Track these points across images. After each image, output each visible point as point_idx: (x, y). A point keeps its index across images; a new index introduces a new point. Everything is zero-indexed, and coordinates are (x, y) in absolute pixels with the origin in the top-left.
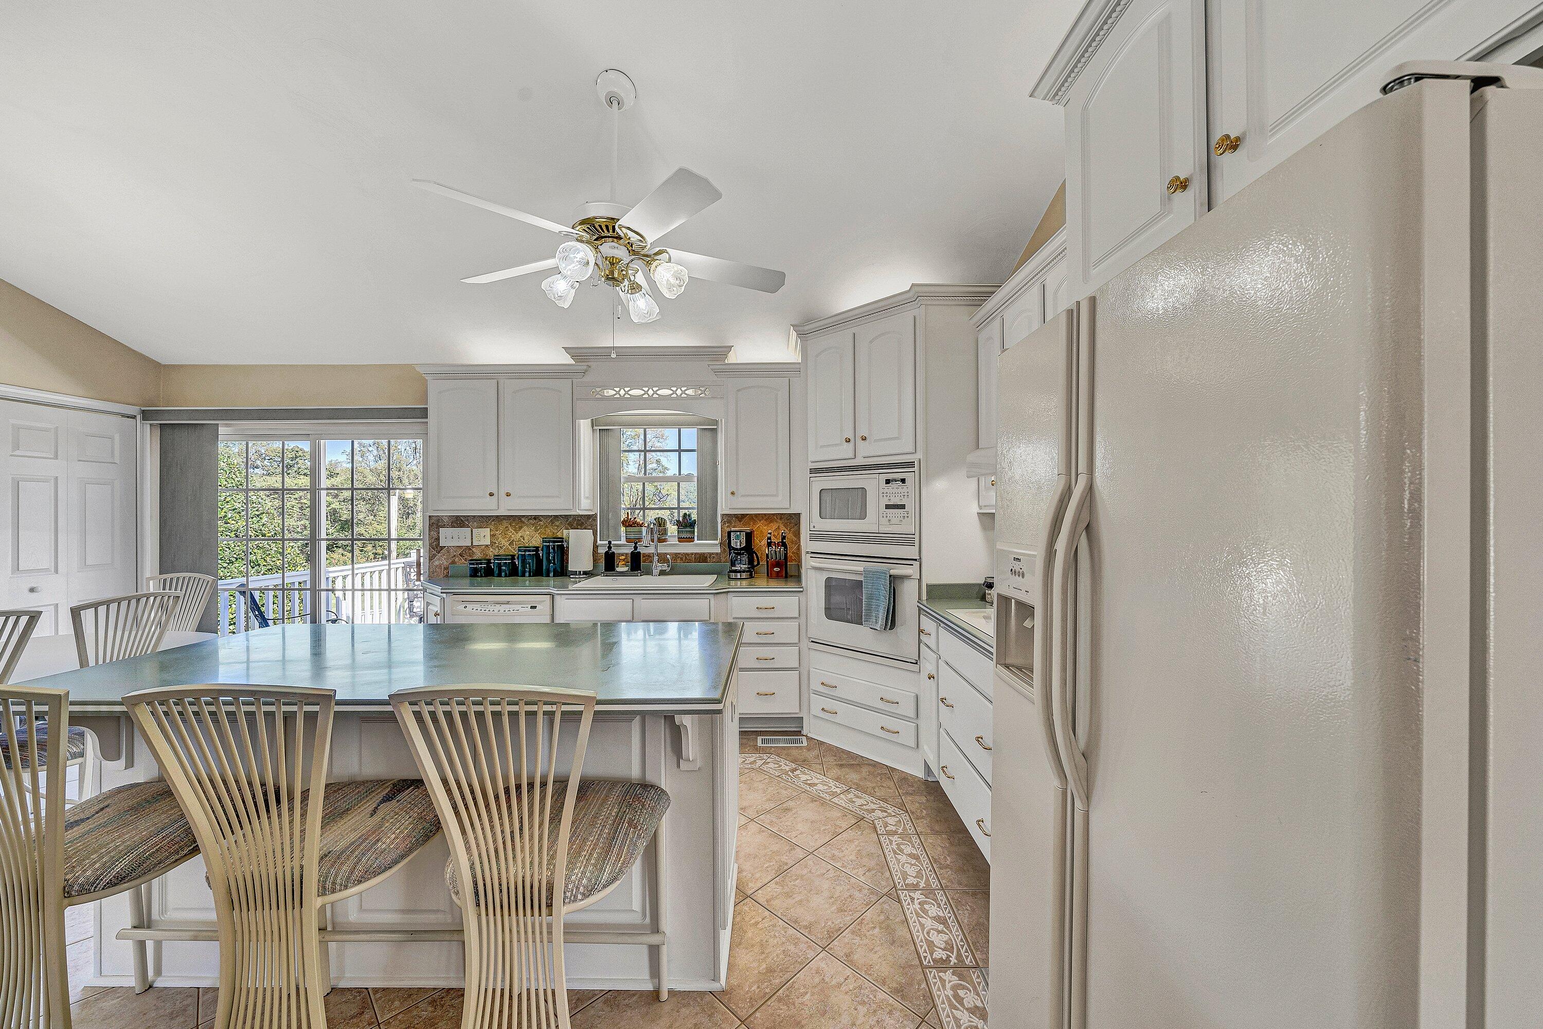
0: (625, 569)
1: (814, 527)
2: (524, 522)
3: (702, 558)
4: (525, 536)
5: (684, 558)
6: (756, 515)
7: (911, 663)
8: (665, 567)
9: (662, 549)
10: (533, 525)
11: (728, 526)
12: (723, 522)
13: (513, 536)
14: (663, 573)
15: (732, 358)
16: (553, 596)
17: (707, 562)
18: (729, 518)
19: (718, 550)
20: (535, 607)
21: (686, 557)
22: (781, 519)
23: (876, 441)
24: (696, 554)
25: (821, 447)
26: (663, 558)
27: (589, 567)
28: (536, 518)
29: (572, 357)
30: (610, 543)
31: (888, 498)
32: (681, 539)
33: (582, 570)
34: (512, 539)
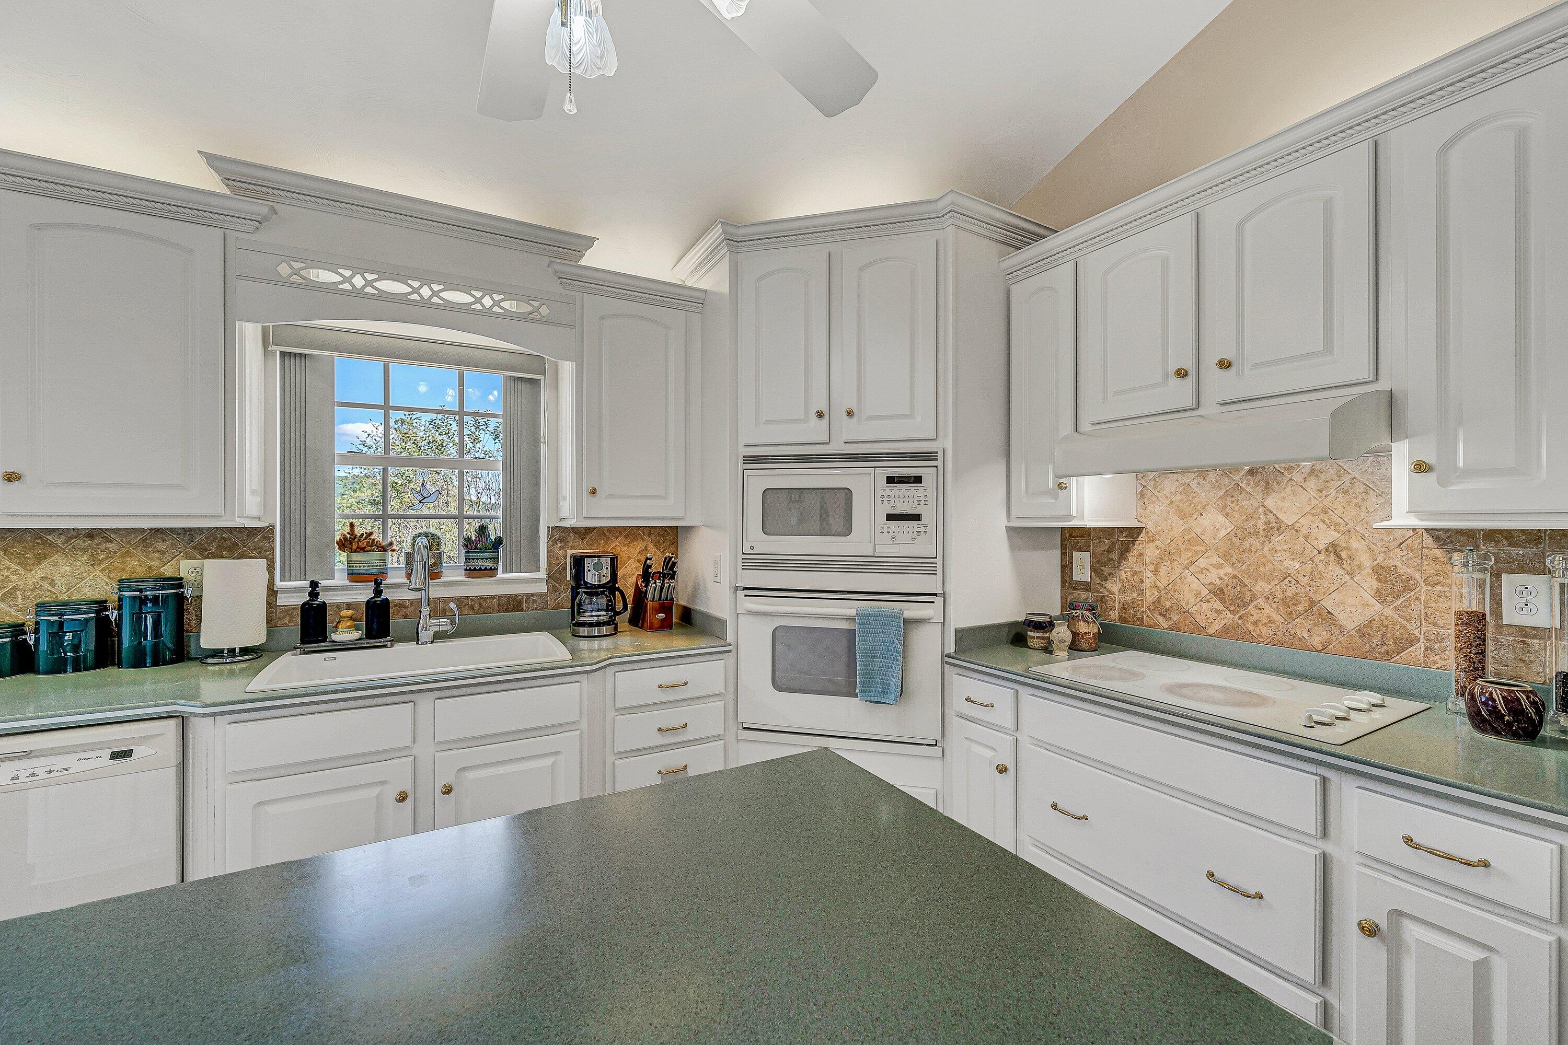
0: (356, 635)
1: (752, 548)
2: (51, 545)
3: (513, 603)
4: (57, 577)
5: (477, 606)
6: (610, 529)
7: (928, 745)
8: (444, 624)
9: (436, 592)
10: (85, 550)
11: (561, 548)
12: (552, 541)
13: (13, 578)
14: (439, 636)
15: (591, 259)
16: (184, 720)
17: (521, 610)
18: (561, 534)
19: (543, 588)
20: (127, 754)
21: (481, 604)
22: (650, 535)
23: (871, 418)
24: (500, 597)
25: (768, 422)
26: (438, 609)
27: (256, 636)
28: (91, 534)
29: (227, 180)
30: (314, 584)
31: (892, 503)
32: (471, 572)
33: (237, 645)
34: (11, 585)
